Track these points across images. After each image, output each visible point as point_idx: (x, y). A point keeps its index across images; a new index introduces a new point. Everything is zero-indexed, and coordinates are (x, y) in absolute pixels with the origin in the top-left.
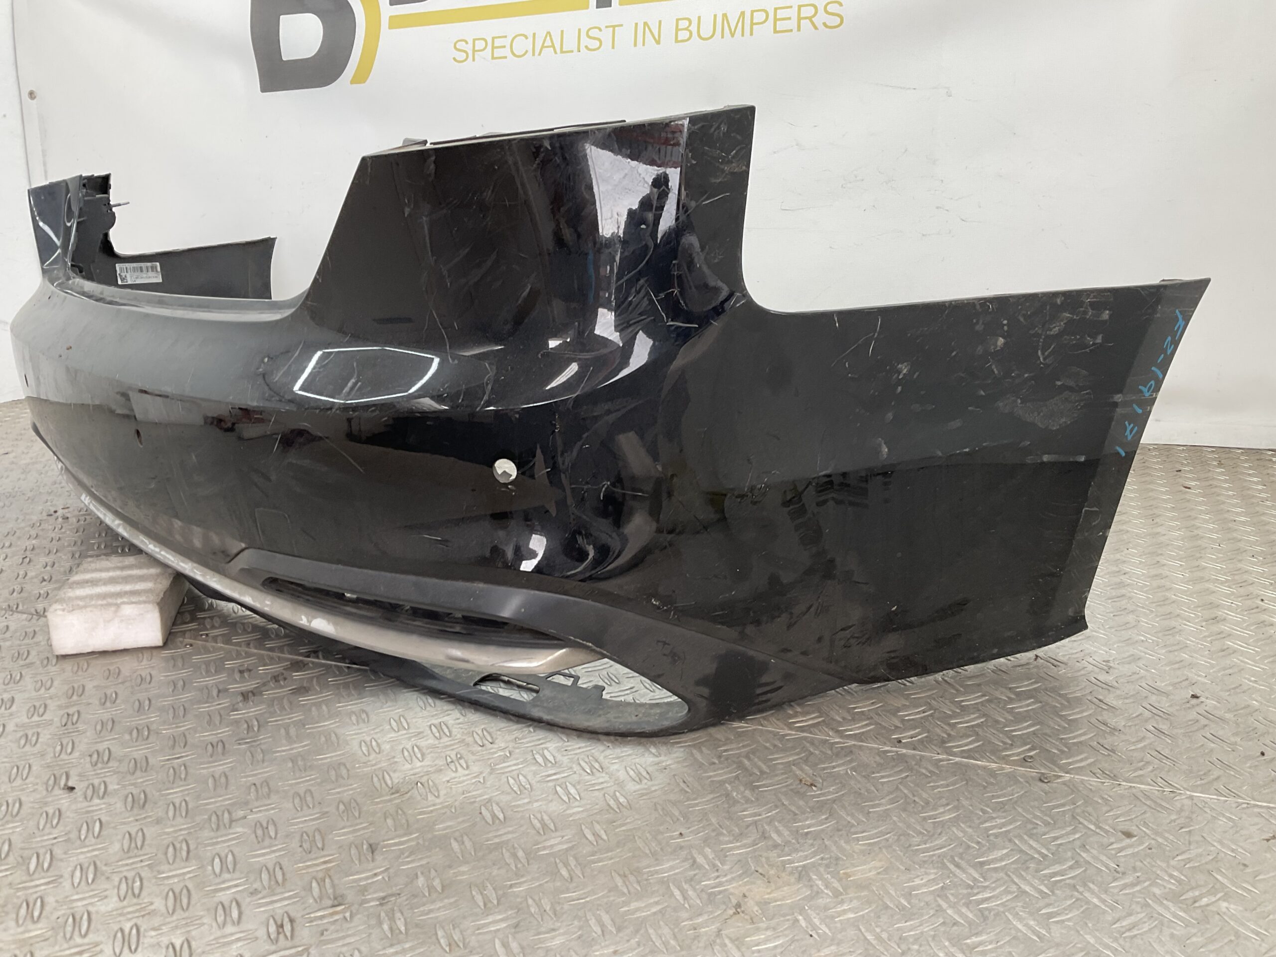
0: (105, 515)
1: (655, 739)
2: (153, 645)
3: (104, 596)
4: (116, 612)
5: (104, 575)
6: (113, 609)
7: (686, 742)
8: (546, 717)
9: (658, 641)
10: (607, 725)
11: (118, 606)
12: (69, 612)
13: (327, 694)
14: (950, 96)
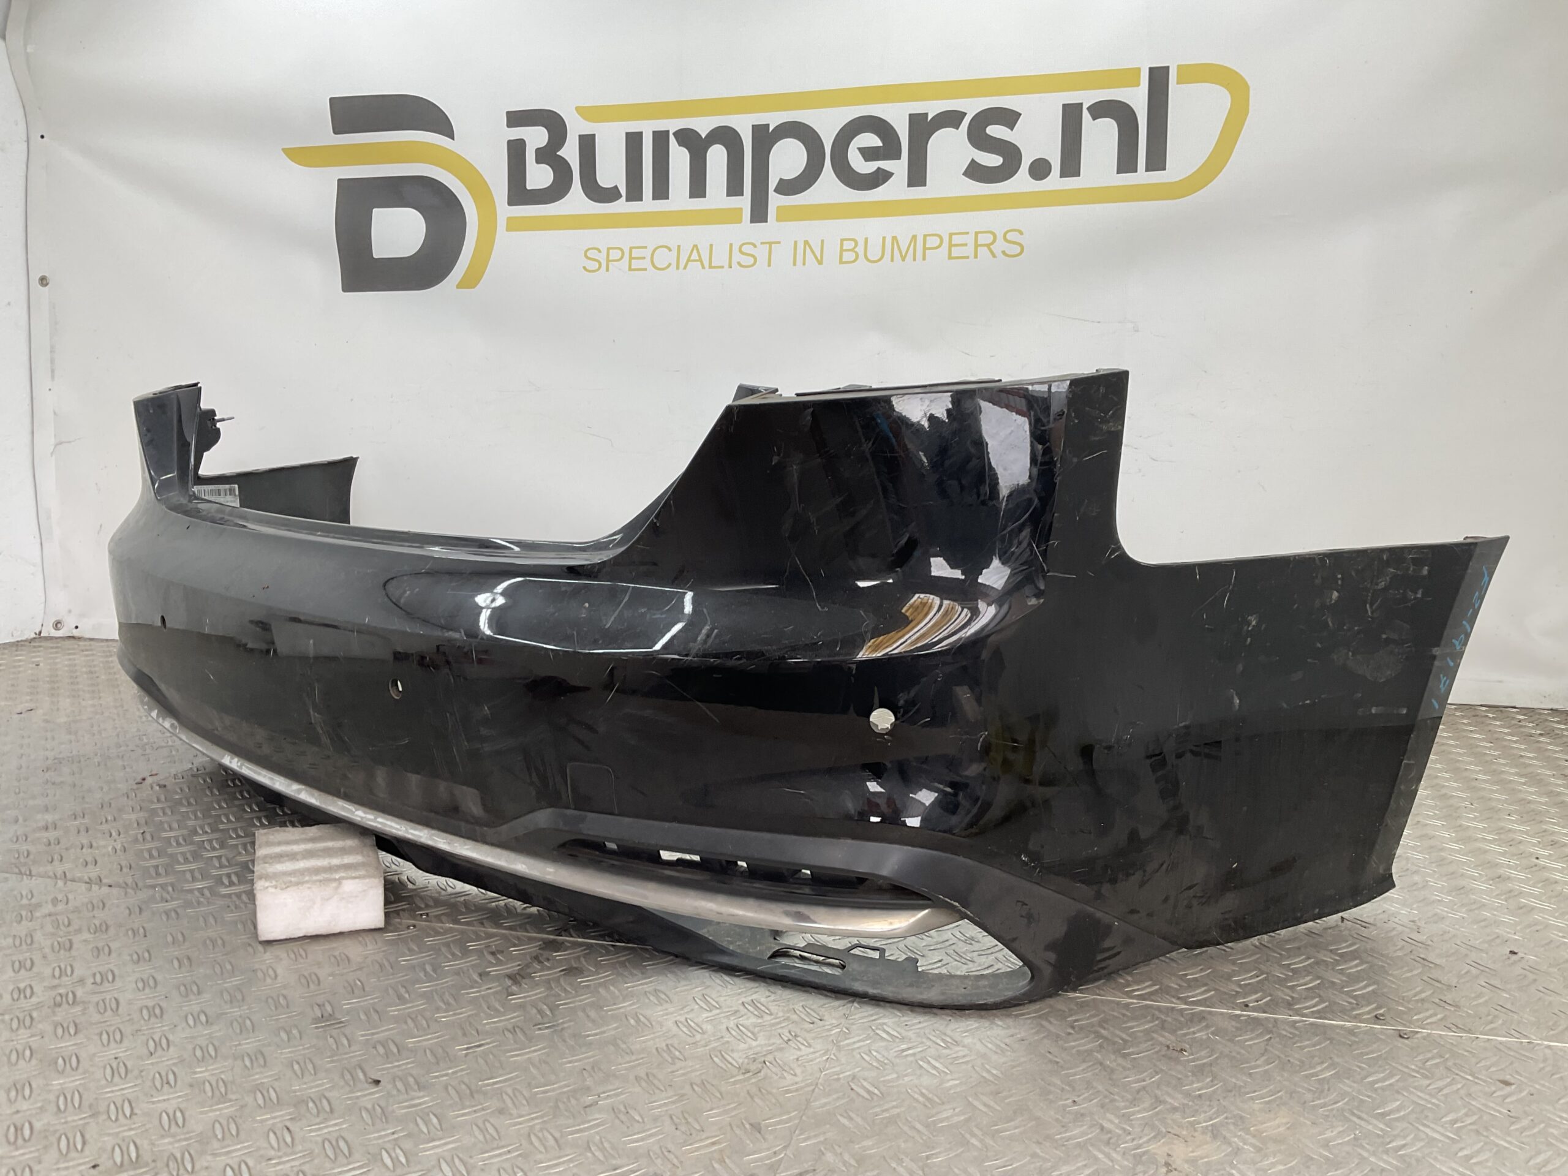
0: (272, 779)
1: (994, 1011)
2: (373, 927)
3: (317, 871)
4: (337, 888)
5: (295, 848)
6: (334, 885)
7: (1029, 1013)
8: (872, 991)
9: (1018, 901)
10: (942, 998)
11: (339, 881)
12: (282, 889)
13: (605, 975)
14: (1137, 331)
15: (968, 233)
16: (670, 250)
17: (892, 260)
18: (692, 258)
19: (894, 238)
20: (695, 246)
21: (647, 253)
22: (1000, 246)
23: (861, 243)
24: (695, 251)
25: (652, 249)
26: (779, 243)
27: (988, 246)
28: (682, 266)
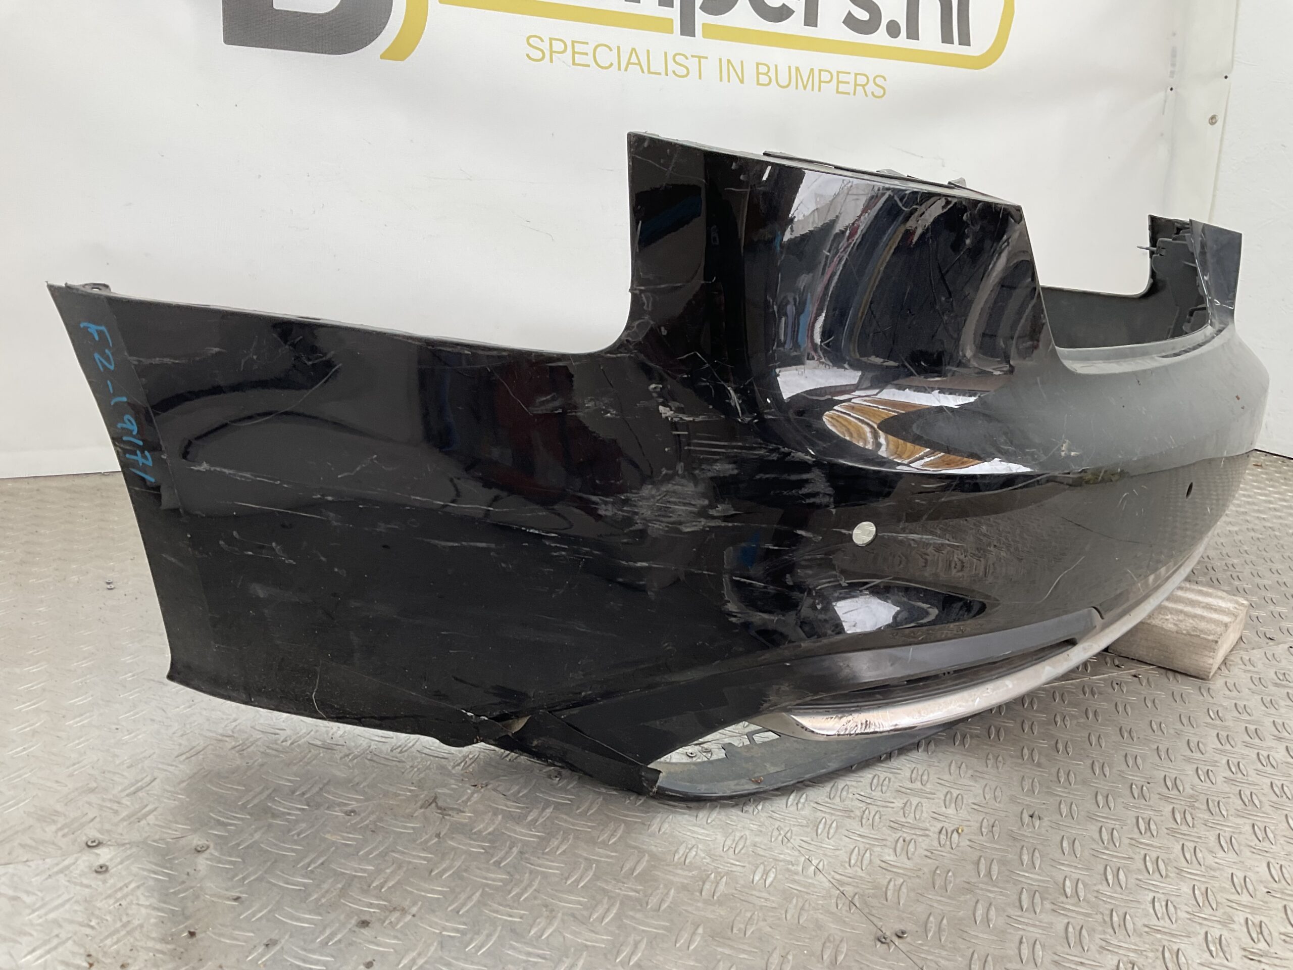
14: (943, 166)
15: (849, 73)
16: (611, 50)
17: (797, 88)
18: (631, 61)
19: (797, 69)
20: (634, 50)
21: (589, 49)
22: (871, 87)
23: (772, 69)
24: (634, 54)
25: (593, 47)
26: (706, 58)
27: (863, 86)
28: (623, 66)
